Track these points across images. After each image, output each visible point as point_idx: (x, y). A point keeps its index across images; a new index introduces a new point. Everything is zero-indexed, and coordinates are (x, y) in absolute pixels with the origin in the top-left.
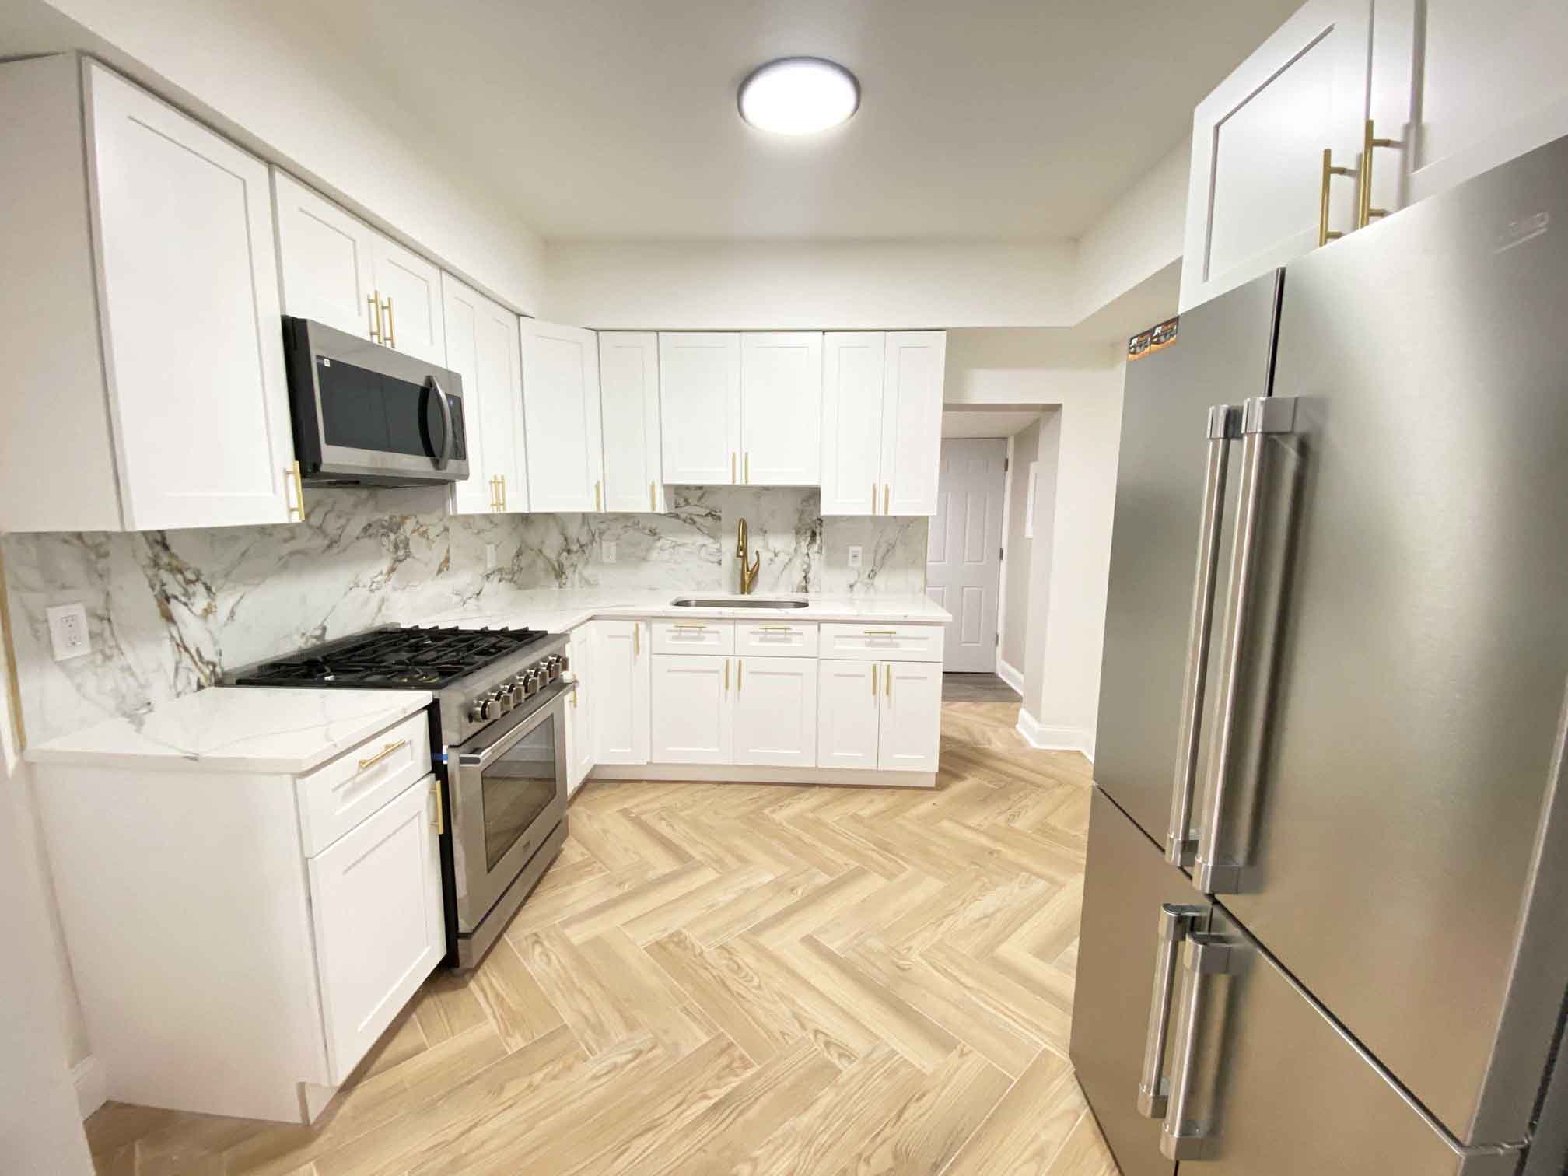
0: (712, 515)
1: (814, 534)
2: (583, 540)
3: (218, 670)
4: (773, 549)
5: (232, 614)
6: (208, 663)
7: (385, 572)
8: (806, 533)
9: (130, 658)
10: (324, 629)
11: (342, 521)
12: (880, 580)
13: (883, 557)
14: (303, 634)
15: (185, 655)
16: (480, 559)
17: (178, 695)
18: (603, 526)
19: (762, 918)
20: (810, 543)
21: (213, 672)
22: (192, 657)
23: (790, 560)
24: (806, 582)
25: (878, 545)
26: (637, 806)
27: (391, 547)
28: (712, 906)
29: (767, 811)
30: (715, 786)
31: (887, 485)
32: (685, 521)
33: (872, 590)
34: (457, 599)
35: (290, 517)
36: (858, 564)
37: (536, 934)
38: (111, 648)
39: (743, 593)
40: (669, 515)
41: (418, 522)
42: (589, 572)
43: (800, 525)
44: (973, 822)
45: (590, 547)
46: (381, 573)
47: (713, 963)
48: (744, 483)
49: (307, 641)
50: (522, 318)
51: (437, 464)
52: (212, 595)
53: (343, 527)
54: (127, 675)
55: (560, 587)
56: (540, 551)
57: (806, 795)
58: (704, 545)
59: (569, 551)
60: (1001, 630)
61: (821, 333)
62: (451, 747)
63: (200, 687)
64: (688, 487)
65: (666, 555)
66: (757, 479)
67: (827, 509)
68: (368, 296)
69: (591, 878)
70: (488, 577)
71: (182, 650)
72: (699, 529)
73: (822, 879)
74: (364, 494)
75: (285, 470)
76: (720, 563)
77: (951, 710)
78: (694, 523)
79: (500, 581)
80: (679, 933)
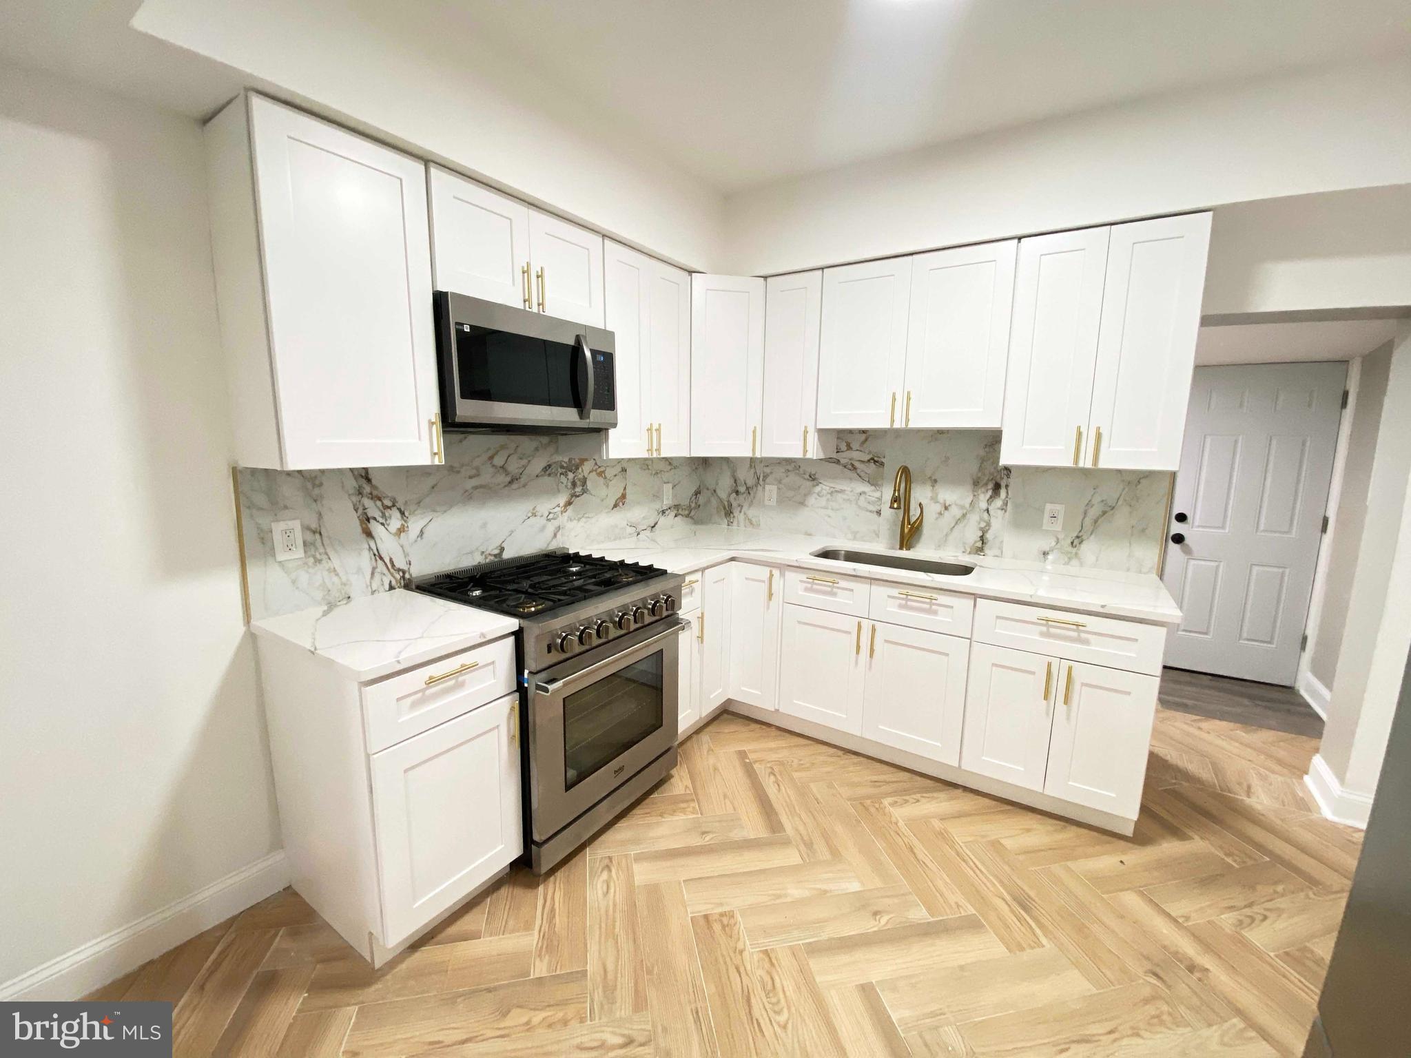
0: (876, 461)
1: (997, 487)
2: (750, 482)
3: (407, 576)
4: (942, 501)
5: (422, 532)
6: (399, 570)
7: (561, 505)
8: (986, 484)
9: (336, 562)
10: (502, 549)
11: (524, 462)
12: (1089, 549)
13: (1096, 521)
14: (483, 552)
15: (379, 562)
16: (657, 496)
17: (373, 592)
18: (767, 470)
19: (824, 936)
20: (991, 497)
21: (403, 577)
22: (386, 564)
23: (964, 516)
24: (983, 544)
25: (1089, 504)
26: (755, 751)
27: (570, 484)
28: (779, 896)
29: (886, 802)
30: (840, 753)
31: (1098, 428)
32: (845, 467)
33: (1074, 562)
34: (630, 530)
35: (433, 460)
36: (1058, 526)
37: (610, 858)
38: (320, 554)
39: (901, 548)
40: (829, 460)
41: (596, 464)
42: (752, 512)
43: (980, 475)
44: (1176, 909)
45: (755, 490)
46: (558, 506)
47: (749, 968)
48: (904, 426)
49: (486, 558)
50: (693, 274)
51: (582, 415)
52: (405, 518)
53: (525, 467)
54: (333, 574)
55: (728, 525)
56: (715, 491)
57: (942, 795)
58: (864, 493)
59: (737, 492)
60: (1312, 632)
61: (1016, 241)
62: (530, 673)
63: (391, 588)
64: (851, 431)
65: (823, 501)
66: (920, 421)
67: (1007, 457)
68: (523, 267)
69: (684, 817)
70: (663, 512)
71: (378, 558)
72: (858, 474)
73: (919, 914)
74: (545, 440)
75: (430, 421)
76: (879, 513)
77: (1200, 728)
78: (855, 468)
79: (676, 516)
80: (731, 915)
